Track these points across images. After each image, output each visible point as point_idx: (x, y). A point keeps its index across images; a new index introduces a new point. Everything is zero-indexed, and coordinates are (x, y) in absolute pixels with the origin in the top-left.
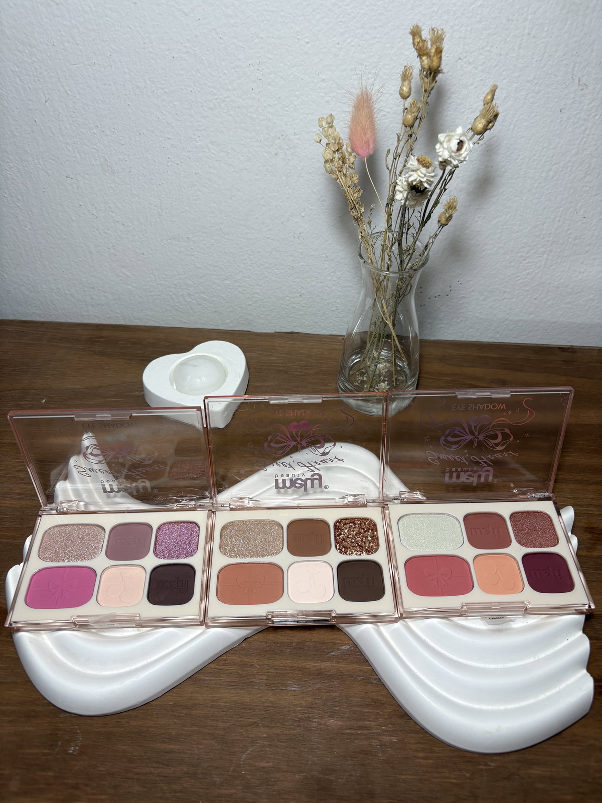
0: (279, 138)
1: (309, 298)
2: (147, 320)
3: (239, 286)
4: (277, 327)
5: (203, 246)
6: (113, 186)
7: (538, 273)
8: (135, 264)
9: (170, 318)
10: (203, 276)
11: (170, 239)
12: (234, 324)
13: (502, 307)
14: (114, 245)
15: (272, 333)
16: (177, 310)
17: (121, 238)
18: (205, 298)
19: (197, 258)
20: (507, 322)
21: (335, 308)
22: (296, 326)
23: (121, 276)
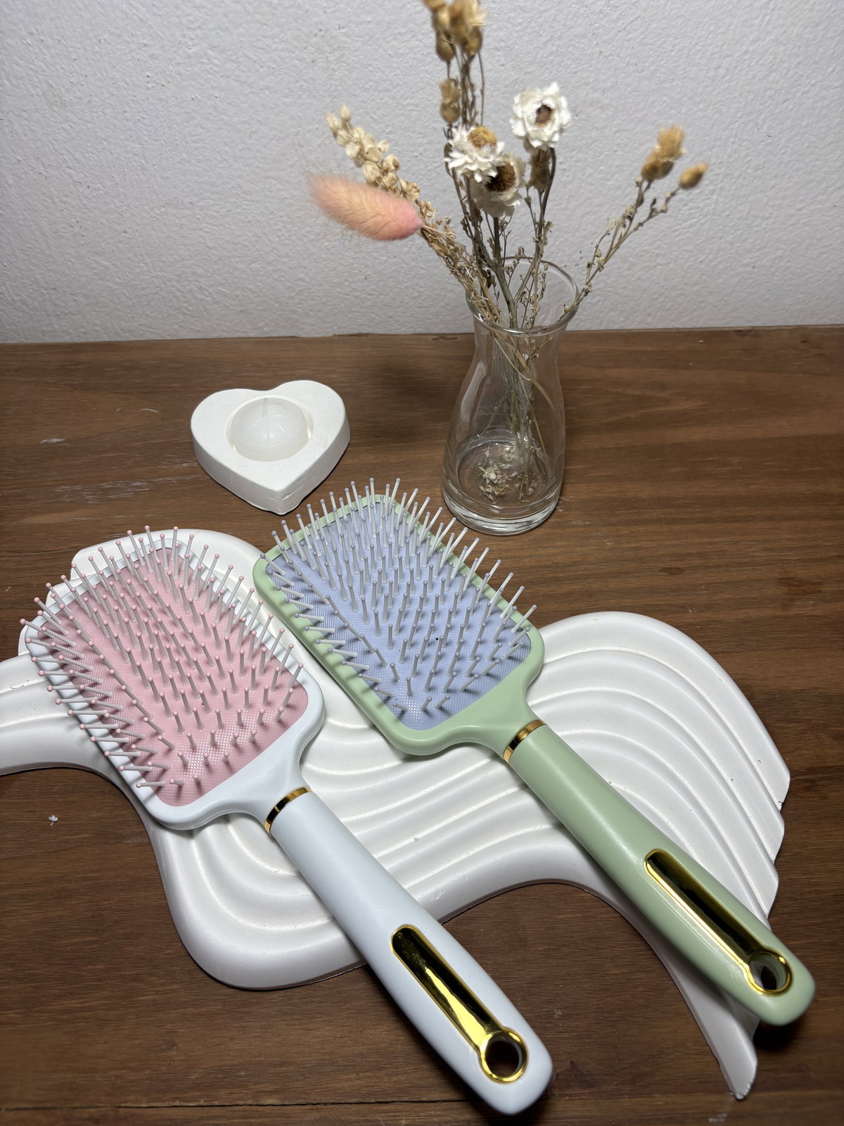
0: (316, 35)
1: (378, 282)
2: (141, 332)
3: (274, 271)
4: (335, 328)
5: (215, 214)
6: (66, 126)
7: (703, 224)
8: (114, 248)
9: (176, 326)
10: (219, 260)
11: (164, 207)
12: (270, 329)
13: (654, 278)
14: (79, 220)
15: (329, 338)
16: (185, 314)
17: (88, 209)
18: (225, 292)
19: (207, 232)
20: (662, 299)
21: (416, 294)
22: (363, 325)
23: (95, 268)
